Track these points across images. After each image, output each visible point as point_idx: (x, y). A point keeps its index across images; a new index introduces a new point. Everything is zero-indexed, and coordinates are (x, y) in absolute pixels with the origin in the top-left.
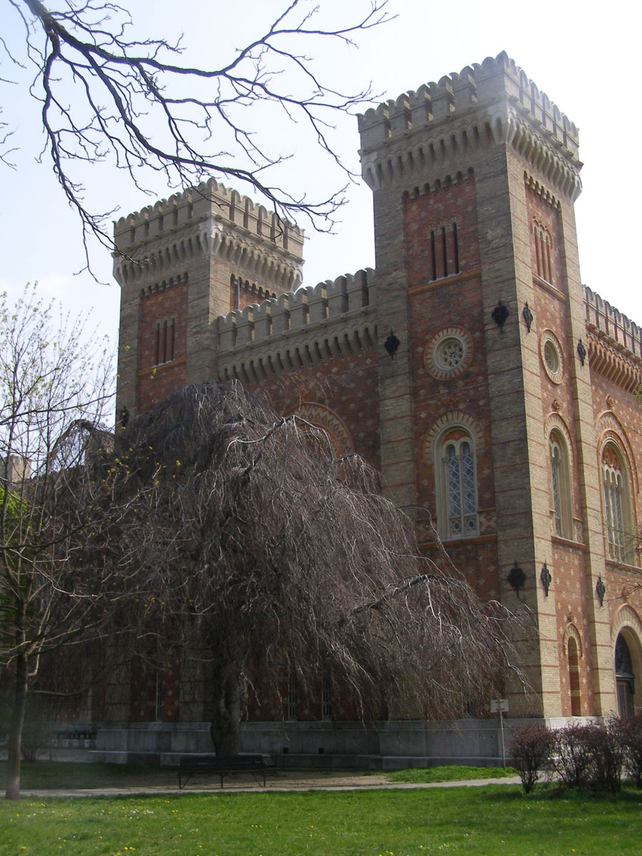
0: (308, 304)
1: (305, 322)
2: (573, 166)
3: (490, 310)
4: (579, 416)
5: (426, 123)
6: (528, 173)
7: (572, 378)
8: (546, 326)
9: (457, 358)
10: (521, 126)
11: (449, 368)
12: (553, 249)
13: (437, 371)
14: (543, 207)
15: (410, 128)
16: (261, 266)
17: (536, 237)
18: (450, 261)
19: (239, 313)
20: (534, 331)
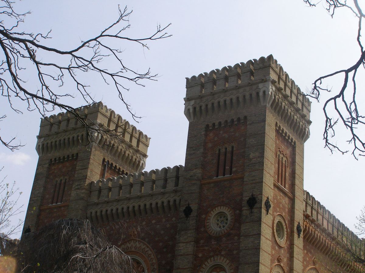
0: (144, 181)
1: (141, 191)
2: (306, 123)
3: (247, 199)
4: (293, 268)
5: (224, 88)
6: (278, 123)
7: (291, 244)
8: (279, 212)
9: (224, 224)
10: (277, 97)
11: (219, 229)
12: (288, 168)
13: (211, 230)
14: (285, 143)
15: (215, 89)
16: (122, 156)
17: (279, 160)
18: (227, 168)
19: (103, 181)
20: (270, 214)
